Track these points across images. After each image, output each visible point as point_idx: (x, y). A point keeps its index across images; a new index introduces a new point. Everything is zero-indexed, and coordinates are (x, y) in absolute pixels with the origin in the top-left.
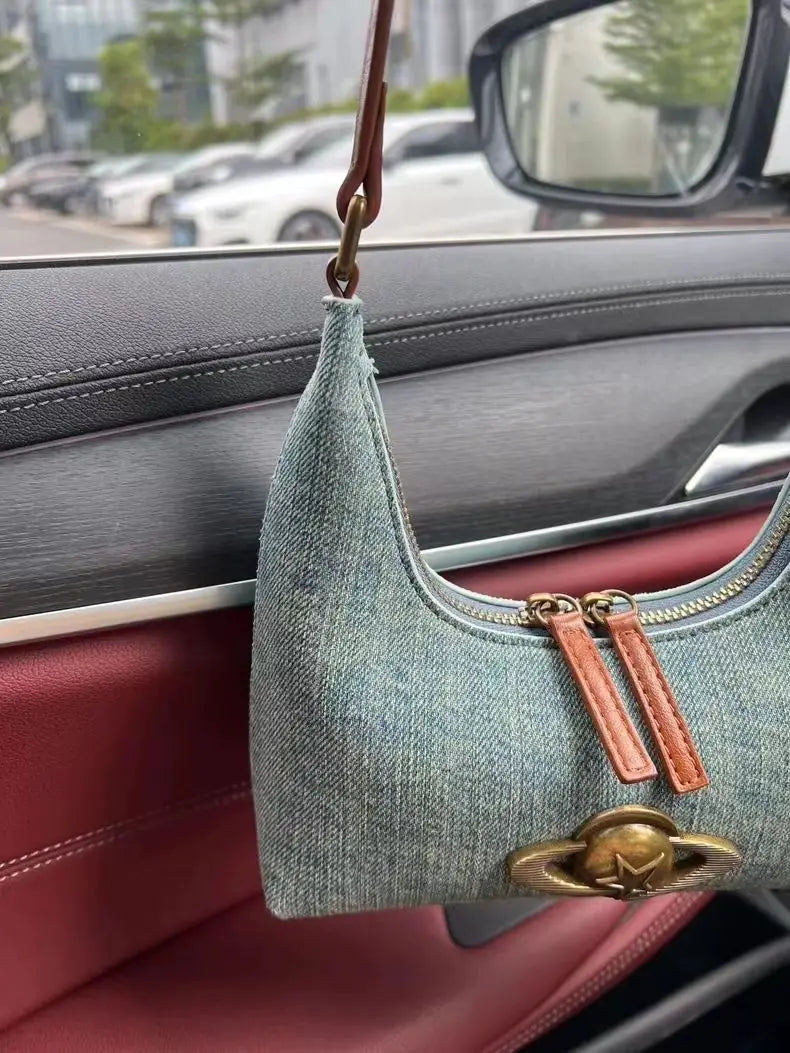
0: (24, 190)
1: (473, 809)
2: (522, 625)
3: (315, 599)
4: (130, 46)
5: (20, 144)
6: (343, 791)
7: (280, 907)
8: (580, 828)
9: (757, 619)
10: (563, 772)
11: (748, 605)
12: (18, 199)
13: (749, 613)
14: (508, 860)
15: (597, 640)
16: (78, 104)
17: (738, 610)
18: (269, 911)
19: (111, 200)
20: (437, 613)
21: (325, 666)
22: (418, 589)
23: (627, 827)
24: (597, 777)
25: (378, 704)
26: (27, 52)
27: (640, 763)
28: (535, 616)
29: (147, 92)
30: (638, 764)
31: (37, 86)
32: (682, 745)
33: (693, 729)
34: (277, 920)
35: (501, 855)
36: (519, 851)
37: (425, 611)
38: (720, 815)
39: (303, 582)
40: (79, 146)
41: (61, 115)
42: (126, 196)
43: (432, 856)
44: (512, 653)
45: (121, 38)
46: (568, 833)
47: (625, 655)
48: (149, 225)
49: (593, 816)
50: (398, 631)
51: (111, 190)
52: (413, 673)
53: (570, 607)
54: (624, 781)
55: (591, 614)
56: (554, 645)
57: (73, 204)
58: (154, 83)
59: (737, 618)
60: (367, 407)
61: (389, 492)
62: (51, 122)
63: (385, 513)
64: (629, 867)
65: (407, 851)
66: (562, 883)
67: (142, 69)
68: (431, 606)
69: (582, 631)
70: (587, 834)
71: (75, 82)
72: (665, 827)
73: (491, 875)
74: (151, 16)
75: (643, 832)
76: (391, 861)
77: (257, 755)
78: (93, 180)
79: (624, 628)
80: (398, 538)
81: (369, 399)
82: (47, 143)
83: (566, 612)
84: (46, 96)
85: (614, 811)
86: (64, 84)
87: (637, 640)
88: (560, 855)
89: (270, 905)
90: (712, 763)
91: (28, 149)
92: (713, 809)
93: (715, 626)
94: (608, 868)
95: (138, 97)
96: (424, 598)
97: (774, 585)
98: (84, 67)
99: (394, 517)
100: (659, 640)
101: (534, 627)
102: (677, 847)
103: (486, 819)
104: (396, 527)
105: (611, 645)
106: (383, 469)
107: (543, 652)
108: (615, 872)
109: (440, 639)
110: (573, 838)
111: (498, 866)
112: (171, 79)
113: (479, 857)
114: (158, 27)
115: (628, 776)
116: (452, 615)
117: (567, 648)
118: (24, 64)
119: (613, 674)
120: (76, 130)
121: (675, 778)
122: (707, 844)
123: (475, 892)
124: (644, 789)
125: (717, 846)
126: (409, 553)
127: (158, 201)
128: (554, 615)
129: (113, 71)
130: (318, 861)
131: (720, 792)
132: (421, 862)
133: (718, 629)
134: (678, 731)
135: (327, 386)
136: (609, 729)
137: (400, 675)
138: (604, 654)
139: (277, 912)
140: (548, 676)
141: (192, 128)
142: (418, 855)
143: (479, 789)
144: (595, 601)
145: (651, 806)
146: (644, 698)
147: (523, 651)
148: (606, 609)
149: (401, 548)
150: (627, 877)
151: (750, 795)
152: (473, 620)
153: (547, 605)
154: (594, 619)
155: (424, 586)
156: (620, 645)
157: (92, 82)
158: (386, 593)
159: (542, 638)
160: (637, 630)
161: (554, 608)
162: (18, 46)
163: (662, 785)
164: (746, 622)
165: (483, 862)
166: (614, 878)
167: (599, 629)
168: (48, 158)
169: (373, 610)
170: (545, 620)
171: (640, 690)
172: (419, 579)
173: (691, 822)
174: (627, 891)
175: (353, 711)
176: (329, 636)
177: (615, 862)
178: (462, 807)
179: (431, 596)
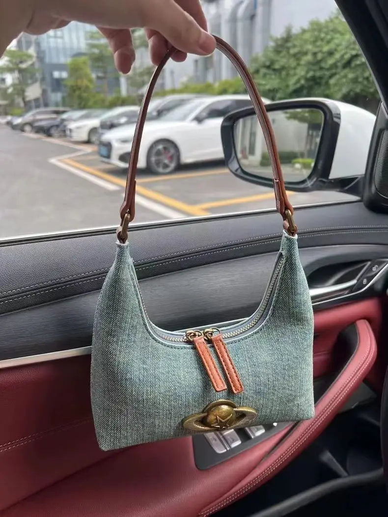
0: (30, 124)
1: (170, 405)
2: (184, 342)
3: (115, 339)
4: (83, 58)
5: (30, 102)
6: (126, 403)
7: (105, 447)
8: (205, 409)
9: (258, 335)
10: (198, 390)
11: (255, 331)
12: (27, 128)
13: (256, 333)
14: (183, 421)
15: (209, 345)
16: (57, 84)
17: (252, 332)
18: (100, 449)
19: (71, 130)
20: (156, 341)
21: (119, 362)
22: (149, 333)
23: (219, 407)
24: (209, 392)
25: (137, 373)
26: (34, 59)
27: (222, 385)
28: (189, 338)
29: (91, 81)
30: (221, 385)
31: (38, 76)
32: (235, 378)
33: (239, 373)
34: (104, 451)
35: (180, 420)
36: (186, 418)
37: (151, 340)
38: (249, 400)
39: (110, 333)
40: (57, 105)
41: (49, 89)
42: (78, 128)
43: (157, 423)
44: (182, 352)
45: (79, 54)
46: (201, 410)
47: (217, 349)
48: (88, 142)
49: (209, 404)
50: (143, 348)
51: (72, 125)
52: (148, 362)
53: (200, 334)
54: (217, 391)
55: (206, 336)
56: (195, 348)
57: (53, 131)
58: (94, 76)
59: (252, 335)
60: (131, 275)
61: (139, 302)
62: (44, 92)
63: (138, 309)
64: (221, 419)
65: (148, 422)
66: (200, 427)
67: (88, 70)
68: (154, 338)
69: (204, 343)
70: (208, 410)
71: (56, 74)
72: (232, 406)
73: (177, 427)
74: (93, 46)
75: (225, 408)
76: (143, 426)
77: (93, 393)
78: (63, 120)
79: (216, 340)
80: (143, 317)
81: (132, 273)
82: (42, 102)
83: (199, 336)
84: (43, 80)
85: (215, 402)
86: (51, 75)
87: (221, 344)
88: (199, 418)
89: (101, 446)
90: (245, 383)
91: (33, 104)
92: (247, 398)
93: (246, 338)
94: (215, 421)
95: (85, 82)
96: (151, 336)
97: (263, 324)
98: (61, 67)
99: (141, 310)
100: (228, 343)
101: (188, 342)
102: (236, 412)
103: (174, 408)
104: (141, 313)
105: (213, 347)
106: (137, 295)
107: (191, 350)
108: (217, 422)
109: (157, 349)
110: (203, 412)
111: (179, 423)
112: (100, 75)
113: (173, 421)
114: (96, 51)
115: (218, 390)
116: (161, 341)
117: (199, 349)
118: (33, 65)
119: (213, 356)
120: (56, 97)
121: (233, 389)
122: (246, 410)
123: (172, 433)
124: (224, 393)
125: (249, 410)
126: (146, 321)
127: (93, 131)
128: (195, 337)
129: (74, 70)
130: (117, 428)
131: (248, 392)
132: (153, 425)
133: (246, 339)
134: (234, 373)
135: (118, 271)
136: (212, 375)
137: (144, 363)
138: (211, 349)
139: (103, 449)
140: (193, 359)
141: (110, 97)
142: (152, 423)
143: (172, 398)
144: (208, 332)
145: (227, 399)
146: (223, 363)
147: (185, 351)
148: (211, 334)
149: (143, 320)
150: (221, 423)
151: (258, 393)
152: (168, 341)
153: (192, 334)
154: (207, 338)
155: (151, 332)
156: (216, 346)
157: (64, 75)
158: (139, 335)
159: (191, 346)
160: (221, 341)
161: (195, 335)
162: (30, 57)
163: (230, 391)
164: (255, 336)
165: (174, 423)
166: (217, 424)
167: (209, 341)
168: (42, 109)
169: (134, 342)
170: (191, 340)
171: (222, 361)
172: (150, 330)
173: (240, 403)
174: (221, 428)
175: (129, 376)
176: (120, 352)
177: (217, 419)
178: (166, 405)
179: (154, 335)
